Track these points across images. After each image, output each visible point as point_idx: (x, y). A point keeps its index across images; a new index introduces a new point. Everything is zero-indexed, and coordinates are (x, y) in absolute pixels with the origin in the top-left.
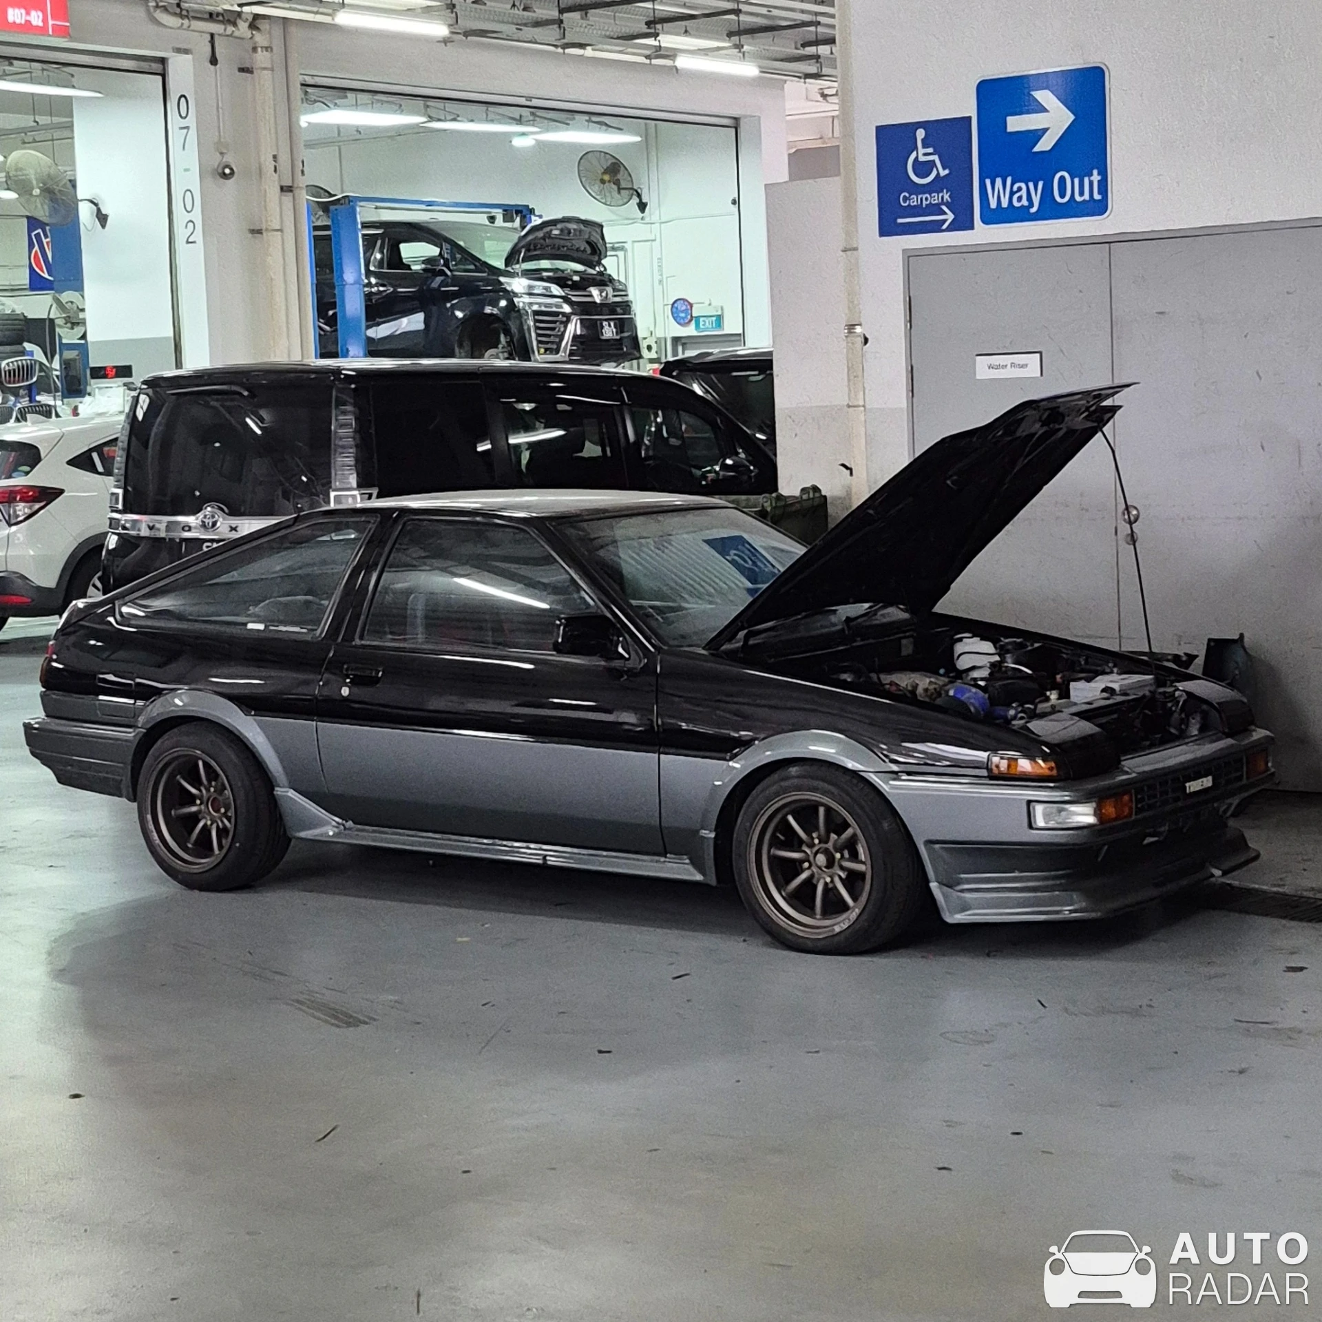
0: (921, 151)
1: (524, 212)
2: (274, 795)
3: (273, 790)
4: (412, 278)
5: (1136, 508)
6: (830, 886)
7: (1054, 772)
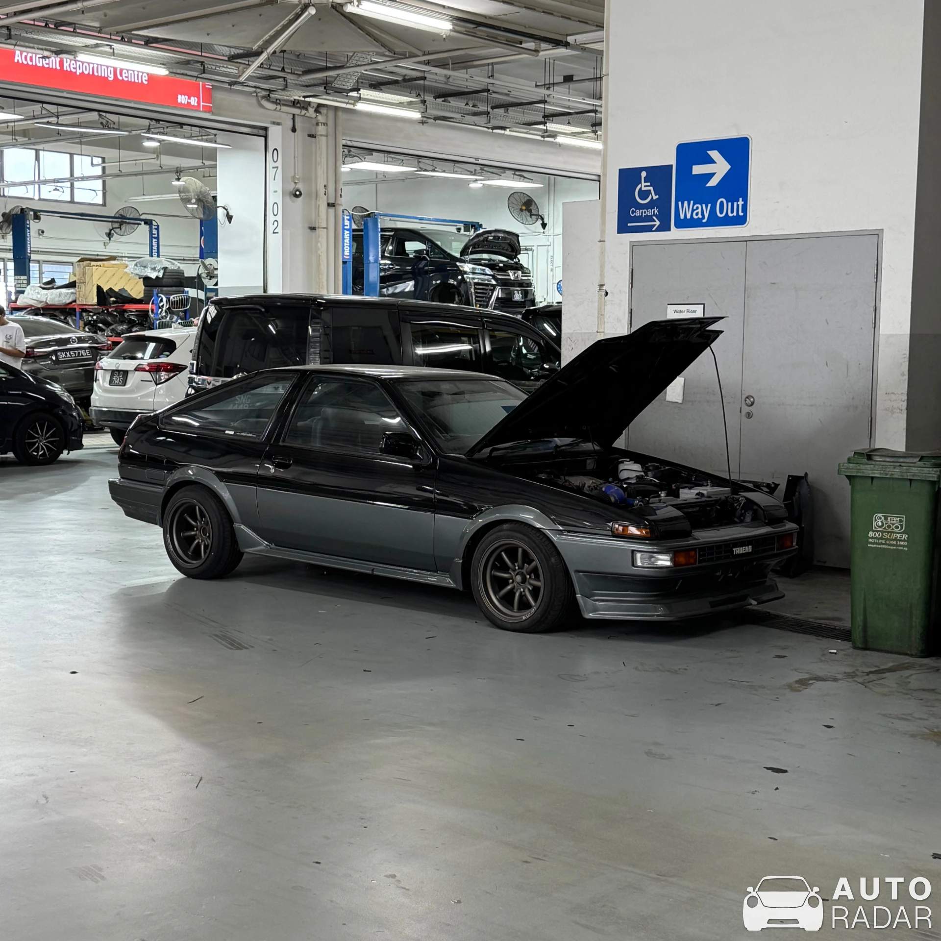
0: (643, 184)
1: (476, 226)
2: (233, 527)
3: (233, 524)
4: (409, 261)
5: (753, 397)
6: (523, 593)
7: (649, 535)
